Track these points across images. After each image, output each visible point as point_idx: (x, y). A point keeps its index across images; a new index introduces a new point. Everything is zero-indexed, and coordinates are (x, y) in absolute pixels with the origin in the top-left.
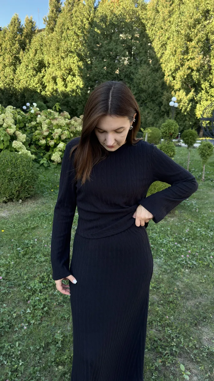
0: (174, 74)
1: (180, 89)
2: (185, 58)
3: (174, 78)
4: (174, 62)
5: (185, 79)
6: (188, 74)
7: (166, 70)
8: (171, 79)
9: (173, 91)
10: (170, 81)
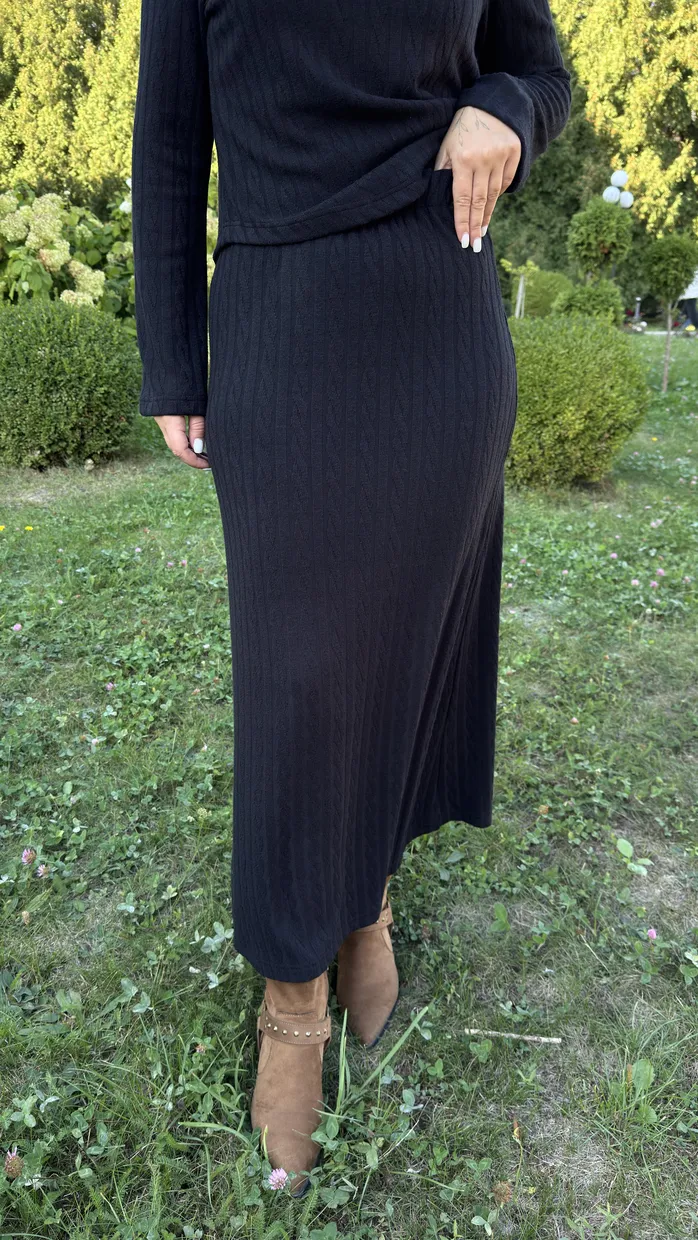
0: (619, 94)
1: (640, 148)
2: (659, 29)
3: (620, 107)
4: (619, 46)
5: (661, 109)
6: (668, 87)
7: (590, 79)
8: (612, 111)
9: (618, 155)
10: (607, 121)
